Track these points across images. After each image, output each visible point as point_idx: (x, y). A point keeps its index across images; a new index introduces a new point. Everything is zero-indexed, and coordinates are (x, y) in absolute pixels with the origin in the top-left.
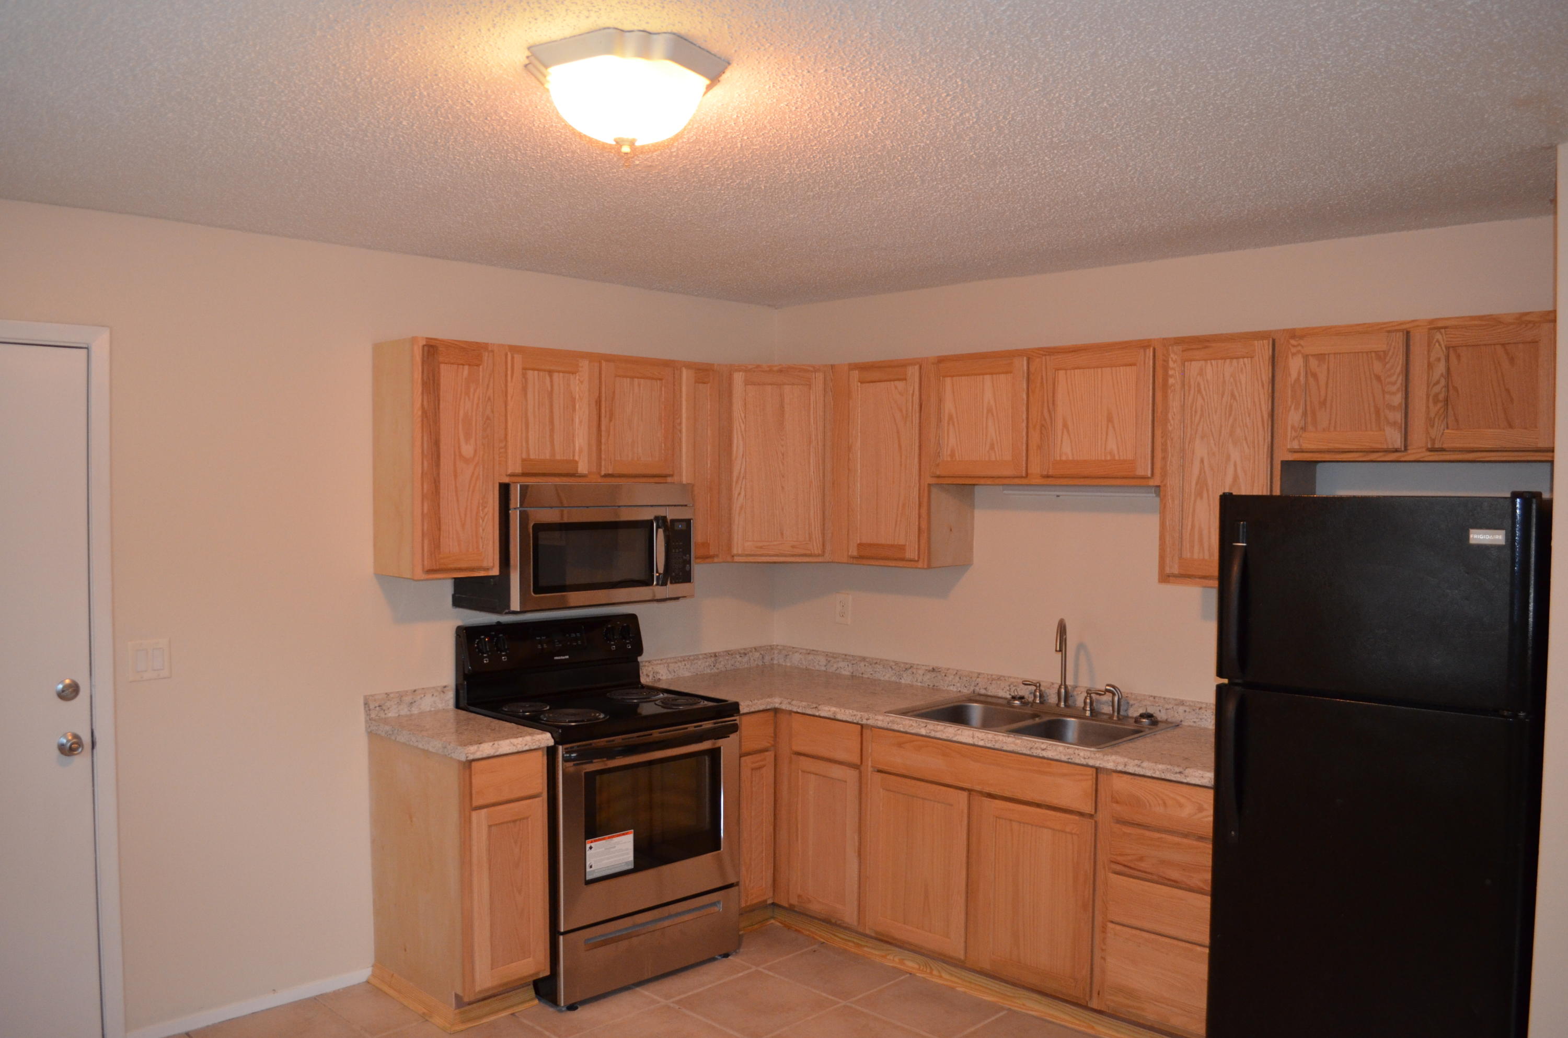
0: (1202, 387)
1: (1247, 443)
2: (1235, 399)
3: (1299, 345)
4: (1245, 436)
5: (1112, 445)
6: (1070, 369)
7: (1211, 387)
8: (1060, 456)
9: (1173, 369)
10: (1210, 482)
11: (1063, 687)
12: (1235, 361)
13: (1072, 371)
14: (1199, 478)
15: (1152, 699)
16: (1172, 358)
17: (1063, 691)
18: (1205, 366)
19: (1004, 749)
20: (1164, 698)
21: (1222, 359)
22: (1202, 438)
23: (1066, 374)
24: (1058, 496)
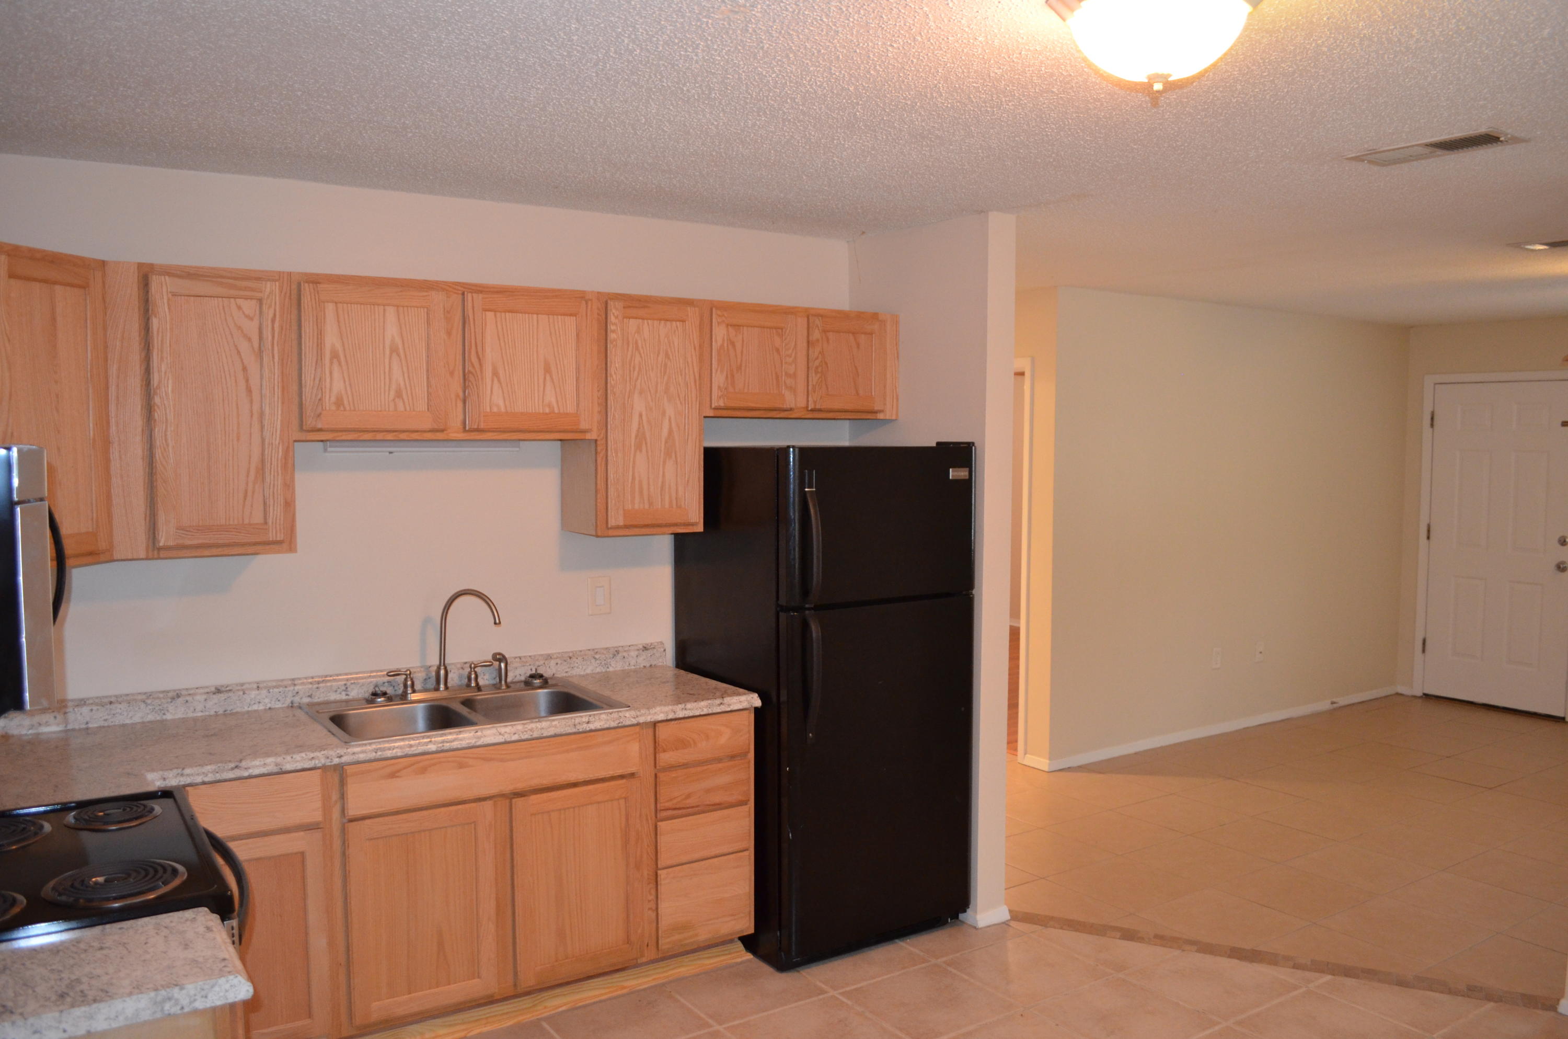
0: (640, 345)
1: (680, 399)
2: (669, 358)
3: (723, 315)
4: (678, 394)
5: (551, 397)
6: (501, 312)
7: (648, 345)
8: (490, 408)
9: (615, 324)
10: (648, 435)
11: (442, 667)
12: (668, 323)
13: (503, 314)
14: (638, 431)
15: (518, 660)
16: (614, 314)
17: (442, 672)
18: (643, 325)
19: (544, 735)
20: (530, 656)
21: (657, 320)
22: (641, 393)
23: (495, 316)
24: (391, 453)
